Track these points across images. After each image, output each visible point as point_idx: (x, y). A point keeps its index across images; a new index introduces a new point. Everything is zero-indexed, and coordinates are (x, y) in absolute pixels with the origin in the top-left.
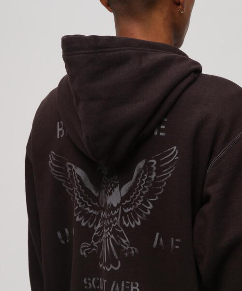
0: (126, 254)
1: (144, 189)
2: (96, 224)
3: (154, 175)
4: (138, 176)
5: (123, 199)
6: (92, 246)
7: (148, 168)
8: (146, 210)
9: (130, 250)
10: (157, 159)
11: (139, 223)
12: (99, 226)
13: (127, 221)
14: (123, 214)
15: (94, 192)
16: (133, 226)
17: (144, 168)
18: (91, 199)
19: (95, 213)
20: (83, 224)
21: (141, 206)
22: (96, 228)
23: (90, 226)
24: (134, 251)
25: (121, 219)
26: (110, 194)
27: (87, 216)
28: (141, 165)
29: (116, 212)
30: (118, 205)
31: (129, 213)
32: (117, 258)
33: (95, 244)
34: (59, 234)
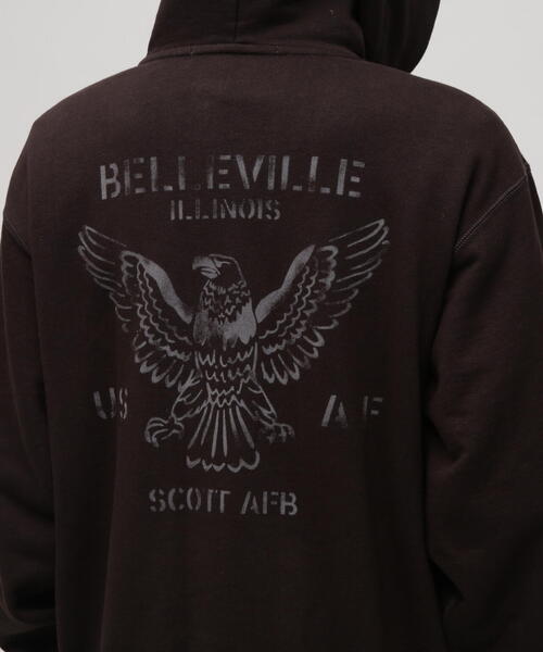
0: (271, 439)
1: (309, 307)
2: (183, 379)
3: (332, 276)
4: (298, 279)
5: (261, 327)
6: (171, 425)
7: (318, 264)
8: (310, 349)
9: (278, 430)
10: (340, 245)
11: (296, 376)
12: (189, 383)
13: (270, 372)
14: (263, 357)
15: (181, 313)
16: (284, 381)
17: (311, 263)
18: (174, 329)
19: (181, 356)
20: (155, 379)
21: (301, 341)
22: (182, 389)
23: (170, 384)
24: (286, 431)
25: (259, 368)
26: (233, 318)
27: (164, 364)
28: (304, 256)
29: (247, 355)
30: (252, 341)
31: (274, 355)
32: (253, 446)
33: (178, 421)
34: (97, 397)
